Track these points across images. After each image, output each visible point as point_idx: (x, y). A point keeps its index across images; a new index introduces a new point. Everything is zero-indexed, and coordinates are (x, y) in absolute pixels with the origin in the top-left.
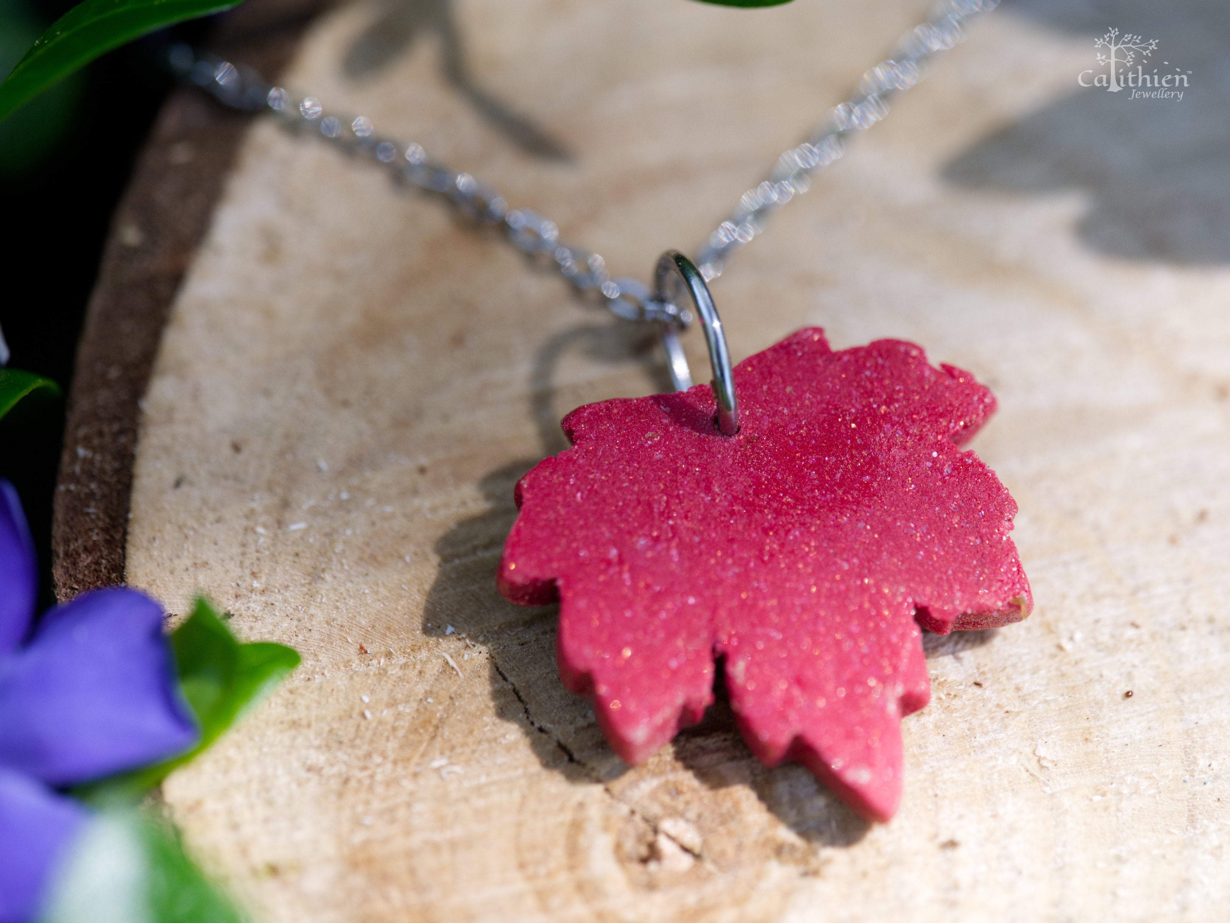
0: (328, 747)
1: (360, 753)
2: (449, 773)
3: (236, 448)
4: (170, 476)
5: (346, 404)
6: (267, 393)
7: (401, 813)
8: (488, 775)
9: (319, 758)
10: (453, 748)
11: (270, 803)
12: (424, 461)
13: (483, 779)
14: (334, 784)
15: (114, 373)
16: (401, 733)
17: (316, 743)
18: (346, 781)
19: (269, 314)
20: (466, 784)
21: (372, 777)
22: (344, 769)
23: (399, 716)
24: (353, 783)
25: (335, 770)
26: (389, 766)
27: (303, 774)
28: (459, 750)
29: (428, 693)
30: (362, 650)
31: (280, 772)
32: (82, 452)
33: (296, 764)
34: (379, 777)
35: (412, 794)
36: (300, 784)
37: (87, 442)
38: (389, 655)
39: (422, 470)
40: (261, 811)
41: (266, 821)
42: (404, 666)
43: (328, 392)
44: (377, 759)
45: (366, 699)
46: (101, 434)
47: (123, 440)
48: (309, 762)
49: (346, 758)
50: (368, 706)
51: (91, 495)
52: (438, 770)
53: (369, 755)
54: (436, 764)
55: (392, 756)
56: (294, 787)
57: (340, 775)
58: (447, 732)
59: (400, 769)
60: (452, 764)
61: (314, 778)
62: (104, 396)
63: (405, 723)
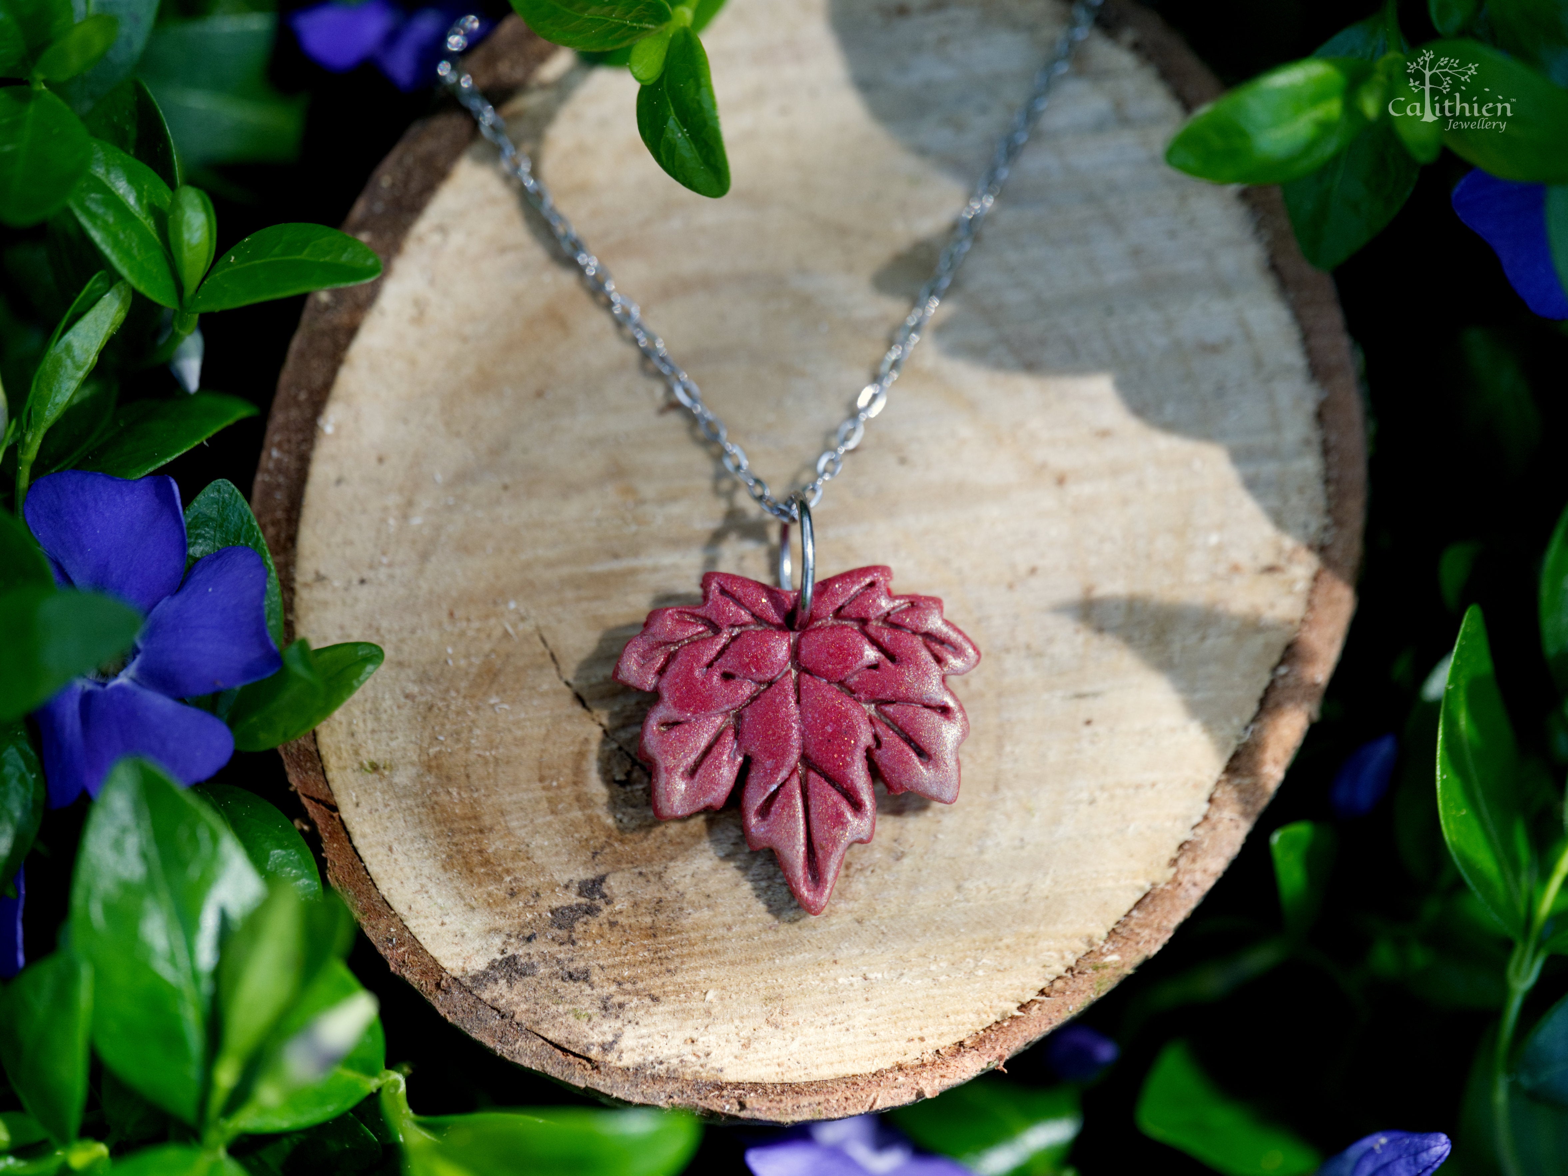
0: (421, 682)
1: (442, 687)
2: (500, 709)
3: (381, 460)
4: (333, 476)
5: (458, 434)
6: (406, 421)
7: (464, 735)
8: (527, 713)
9: (414, 689)
10: (504, 691)
11: (377, 719)
12: (507, 480)
13: (523, 715)
14: (422, 708)
15: (303, 396)
16: (471, 677)
17: (413, 678)
18: (430, 708)
19: (413, 363)
20: (511, 718)
21: (448, 706)
22: (429, 698)
23: (470, 664)
24: (435, 710)
25: (424, 699)
26: (461, 700)
27: (402, 700)
28: (509, 693)
29: (493, 651)
30: (451, 614)
31: (387, 696)
32: (275, 453)
33: (398, 691)
34: (453, 707)
35: (473, 722)
36: (399, 707)
37: (279, 446)
38: (468, 620)
39: (506, 487)
40: (370, 725)
41: (373, 731)
42: (479, 630)
43: (447, 424)
44: (453, 694)
45: (450, 651)
46: (289, 441)
47: (304, 447)
48: (407, 691)
49: (432, 691)
50: (451, 656)
51: (279, 486)
52: (493, 706)
53: (447, 691)
54: (493, 701)
55: (463, 692)
56: (395, 708)
57: (426, 703)
58: (502, 679)
59: (467, 703)
60: (502, 702)
61: (409, 703)
62: (294, 413)
63: (474, 670)
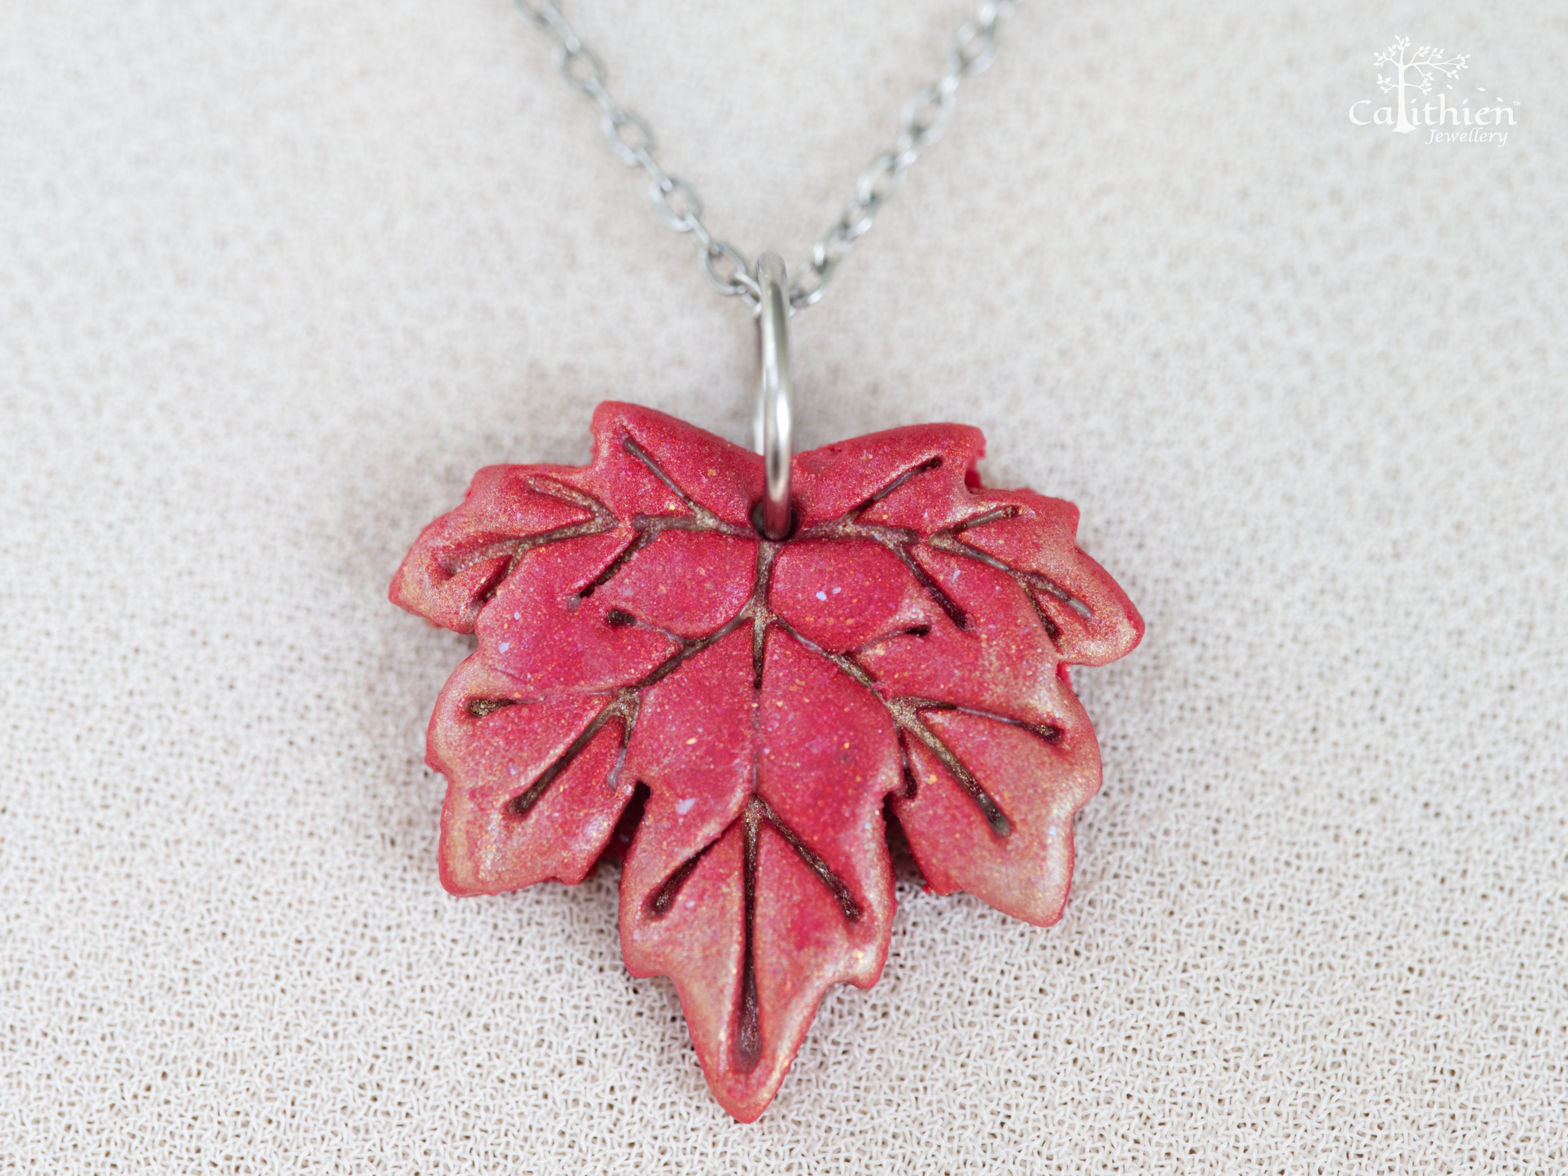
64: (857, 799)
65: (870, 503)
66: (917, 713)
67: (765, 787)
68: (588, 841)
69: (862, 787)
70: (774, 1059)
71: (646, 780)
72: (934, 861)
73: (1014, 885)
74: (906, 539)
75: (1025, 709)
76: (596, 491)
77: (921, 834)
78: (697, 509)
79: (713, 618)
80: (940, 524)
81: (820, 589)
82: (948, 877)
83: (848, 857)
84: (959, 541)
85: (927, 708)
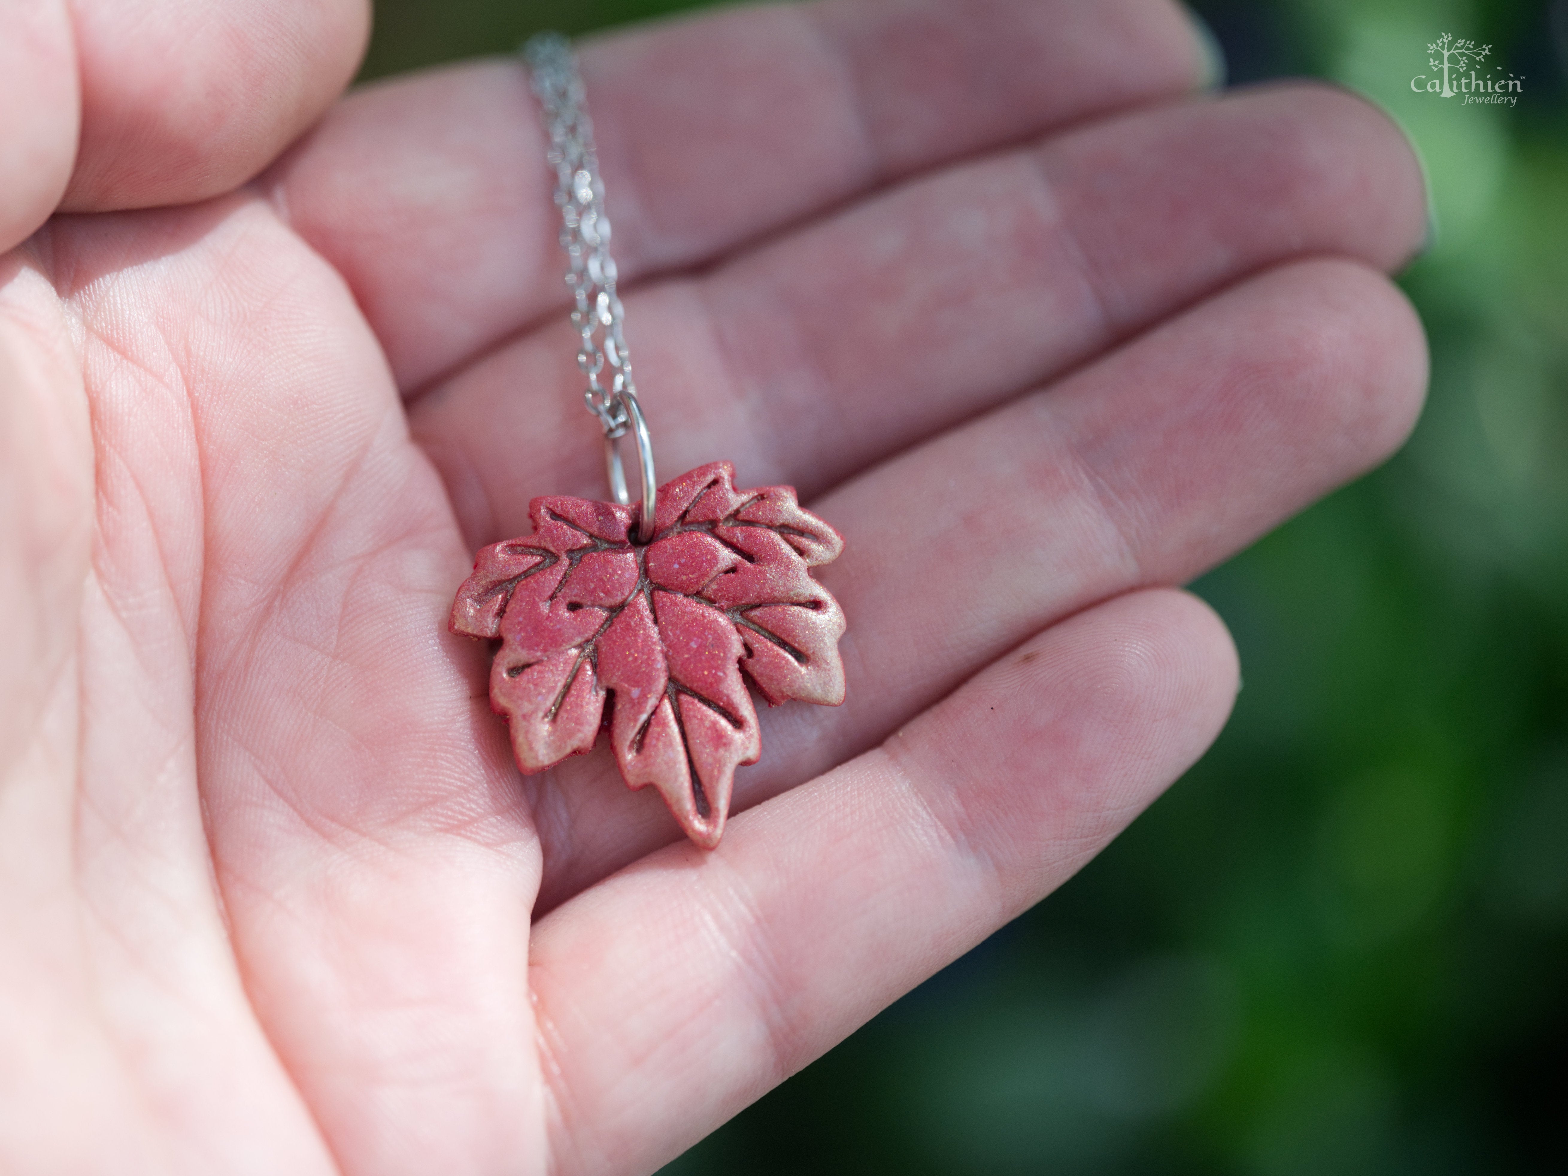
64: (724, 666)
65: (686, 512)
66: (741, 614)
67: (674, 673)
68: (590, 725)
69: (725, 658)
70: (717, 810)
71: (611, 686)
72: (773, 686)
73: (818, 687)
74: (710, 527)
75: (798, 595)
76: (543, 544)
77: (762, 675)
78: (597, 541)
79: (623, 594)
80: (727, 513)
81: (675, 563)
82: (782, 692)
83: (728, 696)
84: (738, 520)
85: (745, 611)
